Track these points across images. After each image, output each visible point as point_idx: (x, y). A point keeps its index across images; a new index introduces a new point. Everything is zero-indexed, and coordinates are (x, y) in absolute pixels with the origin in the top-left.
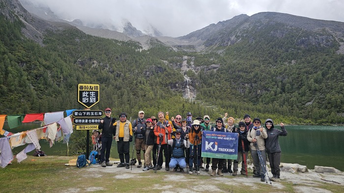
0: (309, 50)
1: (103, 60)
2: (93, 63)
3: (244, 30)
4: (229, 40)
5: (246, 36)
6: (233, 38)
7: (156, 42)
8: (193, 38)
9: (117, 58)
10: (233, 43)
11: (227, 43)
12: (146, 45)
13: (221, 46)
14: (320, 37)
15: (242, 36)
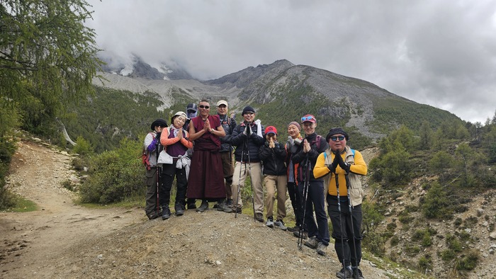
0: (327, 120)
1: (124, 126)
2: (115, 130)
3: (280, 87)
4: (264, 97)
5: (281, 95)
6: (268, 95)
7: (179, 93)
8: (227, 83)
9: (139, 122)
10: (267, 101)
11: (262, 100)
12: (167, 98)
13: (256, 102)
14: (337, 108)
15: (277, 95)
